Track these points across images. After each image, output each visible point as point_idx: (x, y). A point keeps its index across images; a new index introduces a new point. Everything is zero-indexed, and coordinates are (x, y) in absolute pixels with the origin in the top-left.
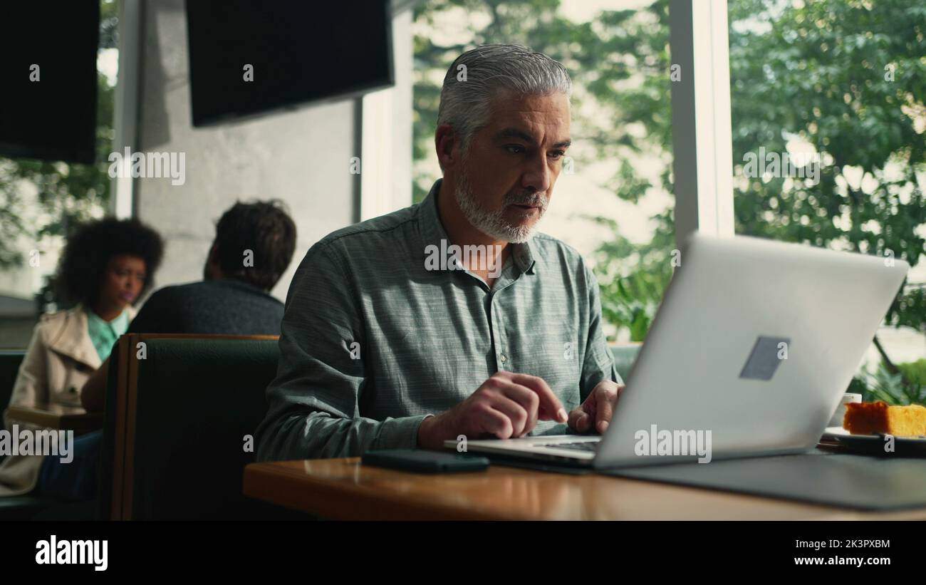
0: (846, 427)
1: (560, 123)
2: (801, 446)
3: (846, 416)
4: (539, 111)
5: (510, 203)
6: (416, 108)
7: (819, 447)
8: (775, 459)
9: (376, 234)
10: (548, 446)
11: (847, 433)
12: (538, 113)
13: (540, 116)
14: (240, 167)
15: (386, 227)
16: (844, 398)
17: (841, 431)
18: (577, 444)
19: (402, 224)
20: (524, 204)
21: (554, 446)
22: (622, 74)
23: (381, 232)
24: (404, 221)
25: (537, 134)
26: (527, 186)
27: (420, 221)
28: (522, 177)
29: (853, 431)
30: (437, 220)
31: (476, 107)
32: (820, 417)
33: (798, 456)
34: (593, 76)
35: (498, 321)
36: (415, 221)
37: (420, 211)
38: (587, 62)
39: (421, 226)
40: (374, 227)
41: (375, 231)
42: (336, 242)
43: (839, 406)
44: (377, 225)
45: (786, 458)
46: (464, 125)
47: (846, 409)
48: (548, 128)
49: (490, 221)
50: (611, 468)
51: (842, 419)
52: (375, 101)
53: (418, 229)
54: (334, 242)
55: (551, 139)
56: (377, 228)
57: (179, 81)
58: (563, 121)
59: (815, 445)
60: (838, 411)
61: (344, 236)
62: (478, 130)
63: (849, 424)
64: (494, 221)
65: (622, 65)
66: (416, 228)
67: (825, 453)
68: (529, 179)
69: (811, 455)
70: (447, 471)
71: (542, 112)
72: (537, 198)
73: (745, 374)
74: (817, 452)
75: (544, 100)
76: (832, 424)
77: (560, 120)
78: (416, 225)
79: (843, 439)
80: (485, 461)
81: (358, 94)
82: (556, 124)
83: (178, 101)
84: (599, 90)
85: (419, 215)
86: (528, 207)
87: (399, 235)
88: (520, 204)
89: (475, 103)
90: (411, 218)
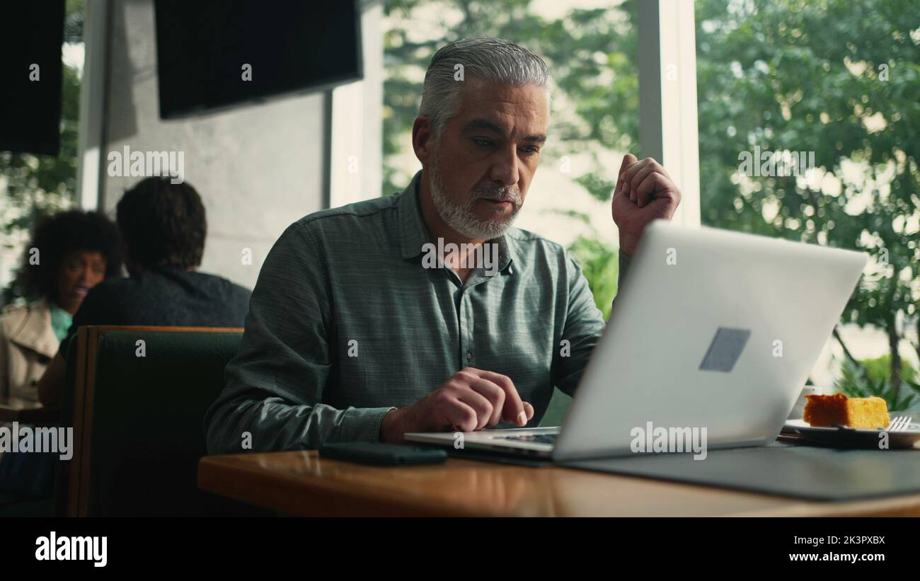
0: (807, 420)
1: (532, 116)
2: (762, 438)
3: (806, 408)
4: (509, 102)
5: (478, 197)
6: (387, 102)
7: (779, 439)
8: (735, 451)
9: (354, 218)
10: (508, 438)
11: (807, 425)
12: (508, 104)
13: (510, 107)
14: (208, 161)
15: (366, 213)
16: (804, 390)
17: (801, 423)
18: (537, 436)
19: (381, 210)
20: (493, 197)
21: (514, 439)
22: (593, 70)
23: (360, 216)
24: (383, 207)
25: (506, 125)
26: (496, 179)
27: (400, 210)
28: (490, 171)
29: (812, 424)
30: (415, 209)
31: (447, 97)
32: (779, 410)
33: (758, 449)
34: (564, 72)
35: (468, 317)
36: (394, 208)
37: (401, 199)
38: (558, 59)
39: (400, 214)
40: (352, 211)
41: (353, 215)
42: (313, 223)
43: (800, 398)
44: (356, 210)
45: (747, 450)
46: (437, 117)
47: (806, 402)
48: (518, 120)
49: (458, 215)
50: (571, 460)
51: (803, 411)
52: (344, 94)
53: (397, 217)
54: (311, 223)
55: (521, 131)
56: (356, 213)
57: (146, 73)
58: (536, 113)
59: (776, 438)
60: (798, 403)
61: (322, 218)
62: (448, 121)
63: (810, 417)
64: (463, 216)
65: (590, 62)
66: (395, 215)
67: (785, 445)
68: (497, 173)
69: (773, 447)
70: (404, 463)
71: (512, 103)
72: (506, 191)
73: (704, 365)
74: (778, 444)
75: (515, 91)
76: (792, 417)
77: (533, 113)
78: (395, 213)
79: (803, 431)
80: (443, 453)
81: (327, 87)
82: (528, 117)
83: (146, 93)
84: (569, 85)
85: (400, 203)
86: (497, 202)
87: (378, 222)
88: (488, 198)
89: (447, 94)
90: (391, 206)
